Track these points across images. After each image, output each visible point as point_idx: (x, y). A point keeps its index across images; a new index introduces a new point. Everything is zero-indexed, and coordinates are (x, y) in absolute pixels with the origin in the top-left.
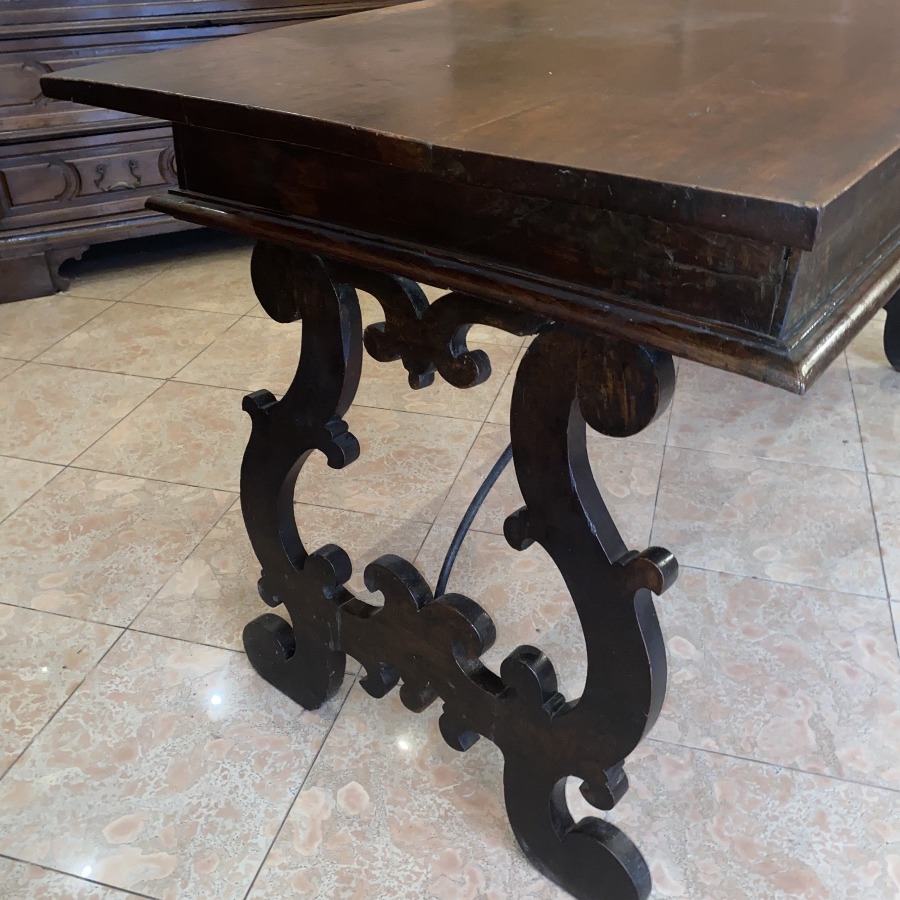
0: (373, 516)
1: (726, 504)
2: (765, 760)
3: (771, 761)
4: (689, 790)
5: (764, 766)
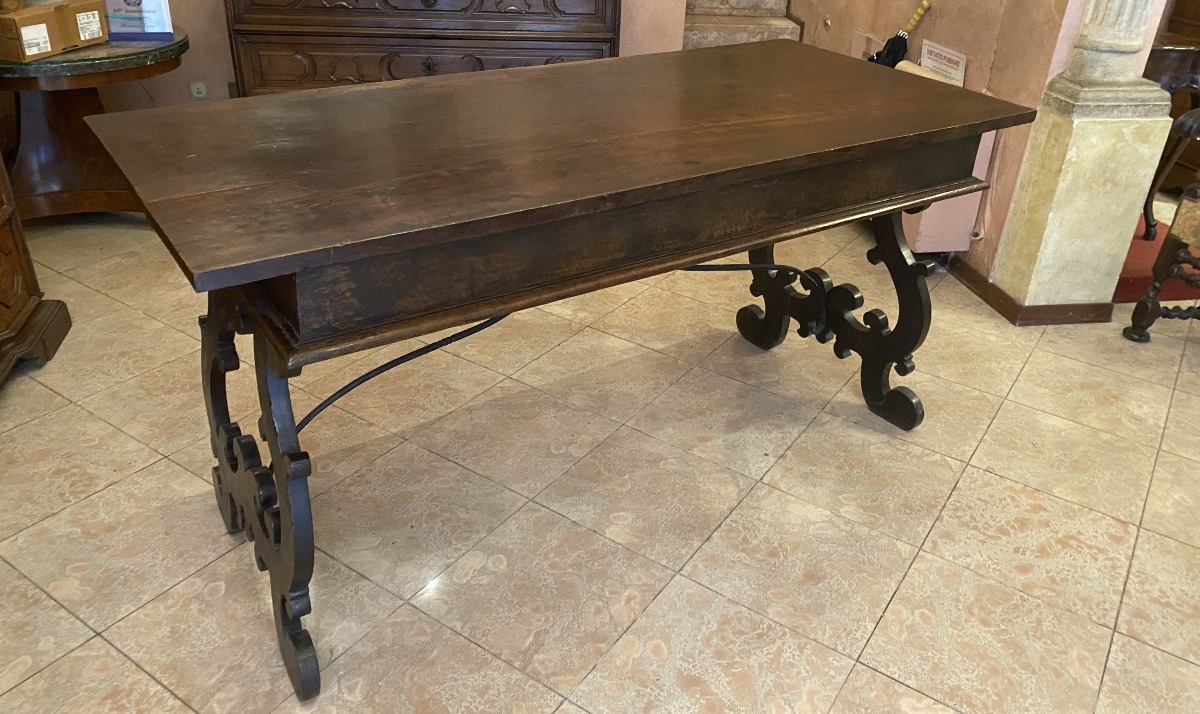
1: (627, 476)
2: (484, 645)
3: (487, 648)
4: (417, 647)
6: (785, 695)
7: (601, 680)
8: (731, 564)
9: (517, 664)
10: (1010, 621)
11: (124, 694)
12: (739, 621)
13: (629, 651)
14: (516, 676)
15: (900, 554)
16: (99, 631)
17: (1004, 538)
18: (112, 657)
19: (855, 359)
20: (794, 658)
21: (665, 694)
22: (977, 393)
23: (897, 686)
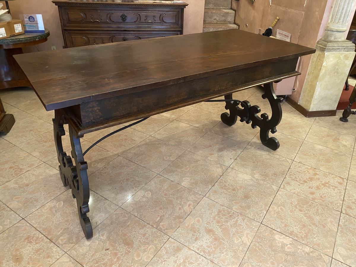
0: (108, 151)
1: (188, 166)
2: (144, 220)
3: (145, 221)
4: (123, 221)
5: (143, 222)
6: (239, 235)
7: (181, 231)
8: (221, 193)
9: (155, 226)
10: (309, 210)
11: (31, 238)
12: (224, 211)
13: (190, 221)
14: (155, 230)
15: (273, 189)
16: (23, 218)
17: (306, 184)
18: (28, 226)
19: (258, 129)
20: (241, 223)
21: (201, 235)
22: (295, 139)
23: (274, 231)
